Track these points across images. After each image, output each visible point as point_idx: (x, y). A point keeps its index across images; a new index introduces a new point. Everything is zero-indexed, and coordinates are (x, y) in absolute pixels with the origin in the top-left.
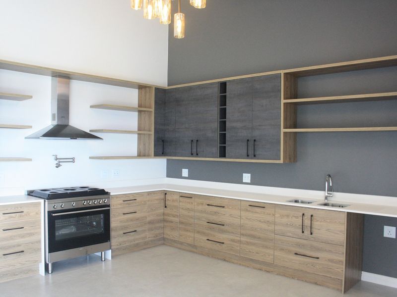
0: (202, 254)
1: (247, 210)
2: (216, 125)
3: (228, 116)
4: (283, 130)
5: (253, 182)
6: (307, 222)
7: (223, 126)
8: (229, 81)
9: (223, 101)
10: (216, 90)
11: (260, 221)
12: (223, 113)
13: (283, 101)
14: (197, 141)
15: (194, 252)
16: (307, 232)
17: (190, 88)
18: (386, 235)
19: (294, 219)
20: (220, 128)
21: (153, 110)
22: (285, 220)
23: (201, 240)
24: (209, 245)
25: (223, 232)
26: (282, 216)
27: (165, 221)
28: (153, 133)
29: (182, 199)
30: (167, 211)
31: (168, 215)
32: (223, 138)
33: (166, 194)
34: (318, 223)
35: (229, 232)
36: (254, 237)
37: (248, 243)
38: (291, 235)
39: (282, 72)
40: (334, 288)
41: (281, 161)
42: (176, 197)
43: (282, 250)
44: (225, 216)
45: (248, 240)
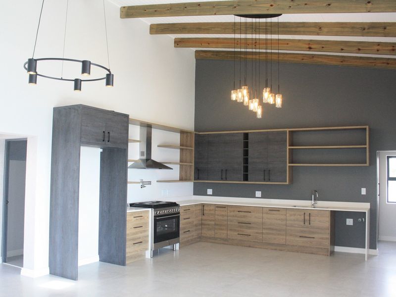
0: (233, 245)
1: (267, 213)
2: (241, 160)
3: (249, 155)
4: (288, 165)
5: (263, 197)
6: (307, 218)
7: (246, 161)
8: (251, 133)
9: (246, 145)
10: (242, 137)
11: (277, 219)
12: (246, 153)
13: (288, 147)
14: (226, 170)
15: (227, 244)
16: (307, 223)
17: (220, 135)
18: (347, 224)
19: (299, 216)
20: (244, 162)
21: (193, 149)
22: (293, 218)
23: (233, 235)
24: (239, 237)
25: (250, 228)
26: (291, 215)
27: (202, 224)
28: (193, 164)
29: (217, 209)
30: (204, 217)
31: (206, 220)
32: (246, 169)
33: (204, 206)
34: (313, 218)
35: (254, 228)
36: (272, 229)
37: (268, 234)
38: (297, 226)
39: (288, 130)
40: (323, 255)
41: (287, 183)
42: (212, 208)
43: (291, 235)
44: (252, 218)
45: (268, 232)
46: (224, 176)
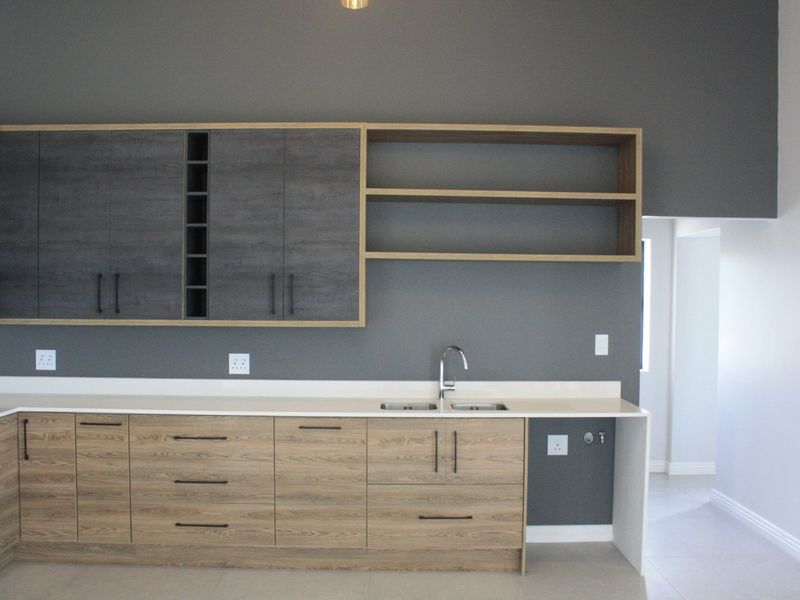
1: (292, 439)
2: (180, 237)
3: (211, 216)
4: (364, 255)
5: (257, 372)
6: (446, 448)
7: (197, 240)
8: (218, 132)
9: (198, 178)
10: (182, 149)
11: (329, 460)
12: (198, 209)
13: (364, 191)
14: (117, 276)
15: (131, 564)
16: (445, 469)
19: (414, 445)
20: (188, 245)
22: (391, 451)
23: (158, 529)
24: (182, 537)
25: (225, 498)
26: (385, 443)
27: (20, 495)
29: (82, 431)
30: (28, 468)
31: (37, 478)
32: (197, 271)
33: (26, 422)
34: (468, 447)
35: (243, 497)
36: (315, 498)
37: (296, 515)
38: (406, 479)
39: (363, 127)
40: (496, 570)
41: (362, 323)
42: (60, 428)
43: (387, 515)
44: (230, 460)
45: (296, 508)
46: (108, 300)
